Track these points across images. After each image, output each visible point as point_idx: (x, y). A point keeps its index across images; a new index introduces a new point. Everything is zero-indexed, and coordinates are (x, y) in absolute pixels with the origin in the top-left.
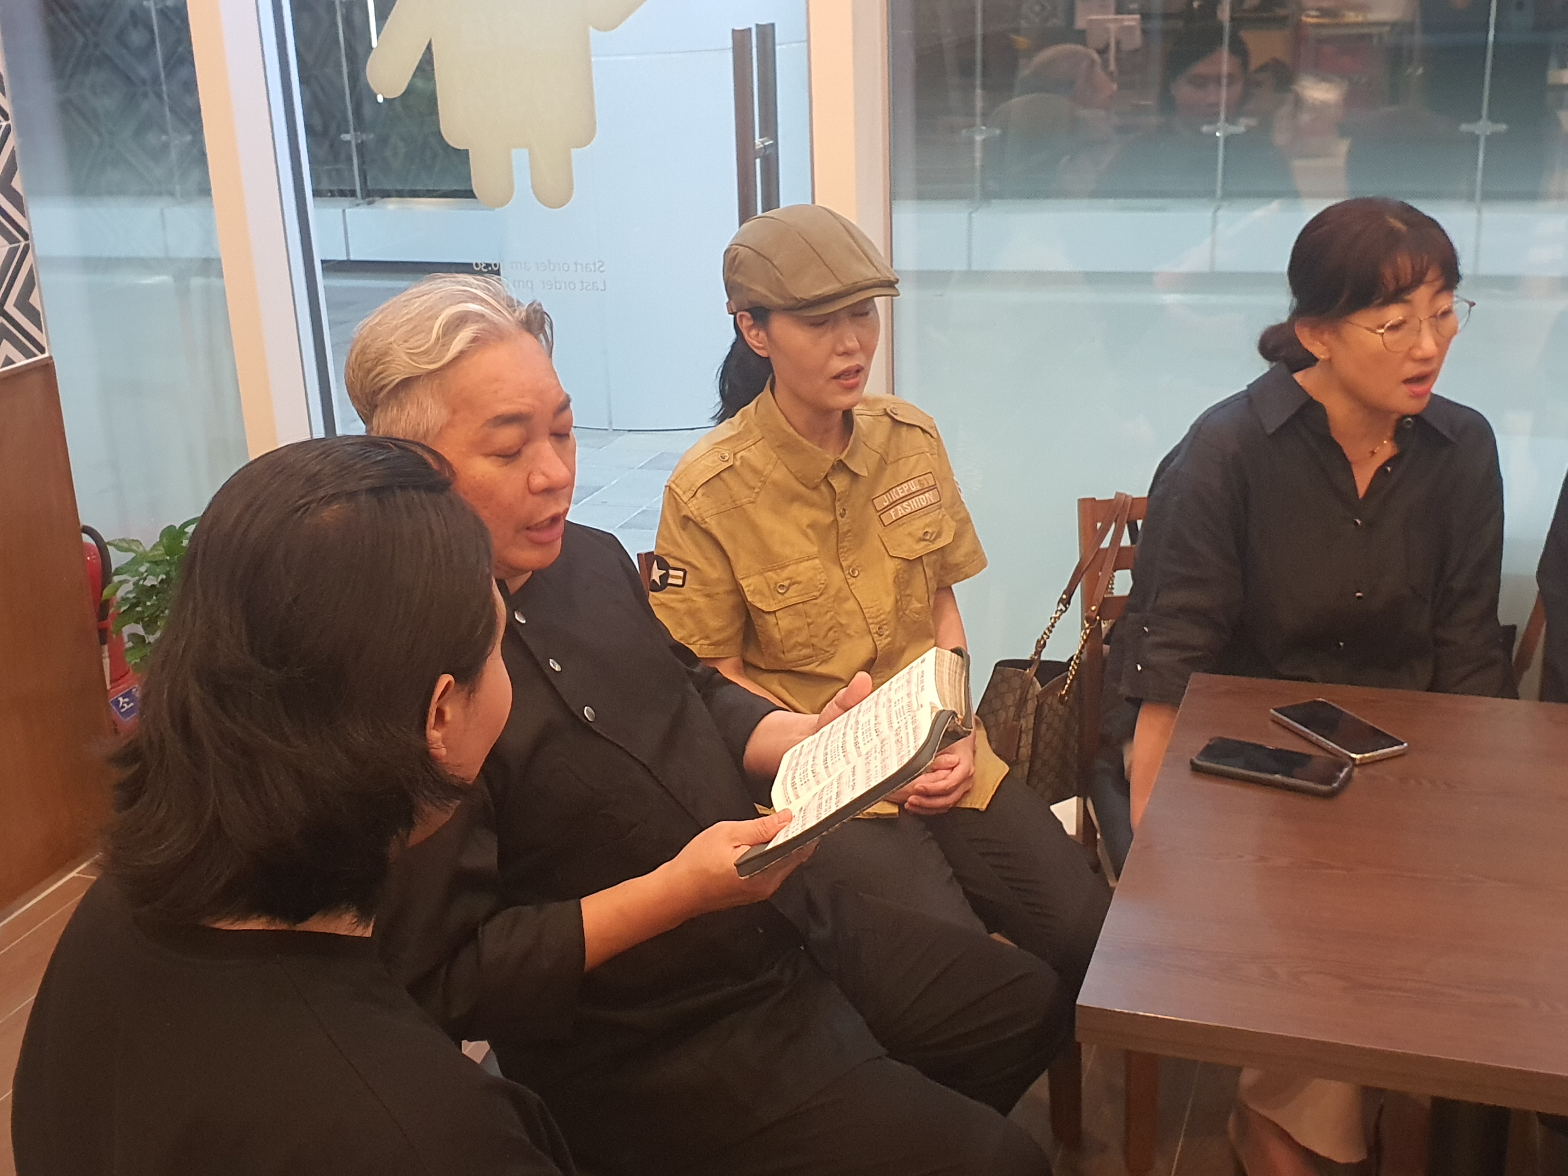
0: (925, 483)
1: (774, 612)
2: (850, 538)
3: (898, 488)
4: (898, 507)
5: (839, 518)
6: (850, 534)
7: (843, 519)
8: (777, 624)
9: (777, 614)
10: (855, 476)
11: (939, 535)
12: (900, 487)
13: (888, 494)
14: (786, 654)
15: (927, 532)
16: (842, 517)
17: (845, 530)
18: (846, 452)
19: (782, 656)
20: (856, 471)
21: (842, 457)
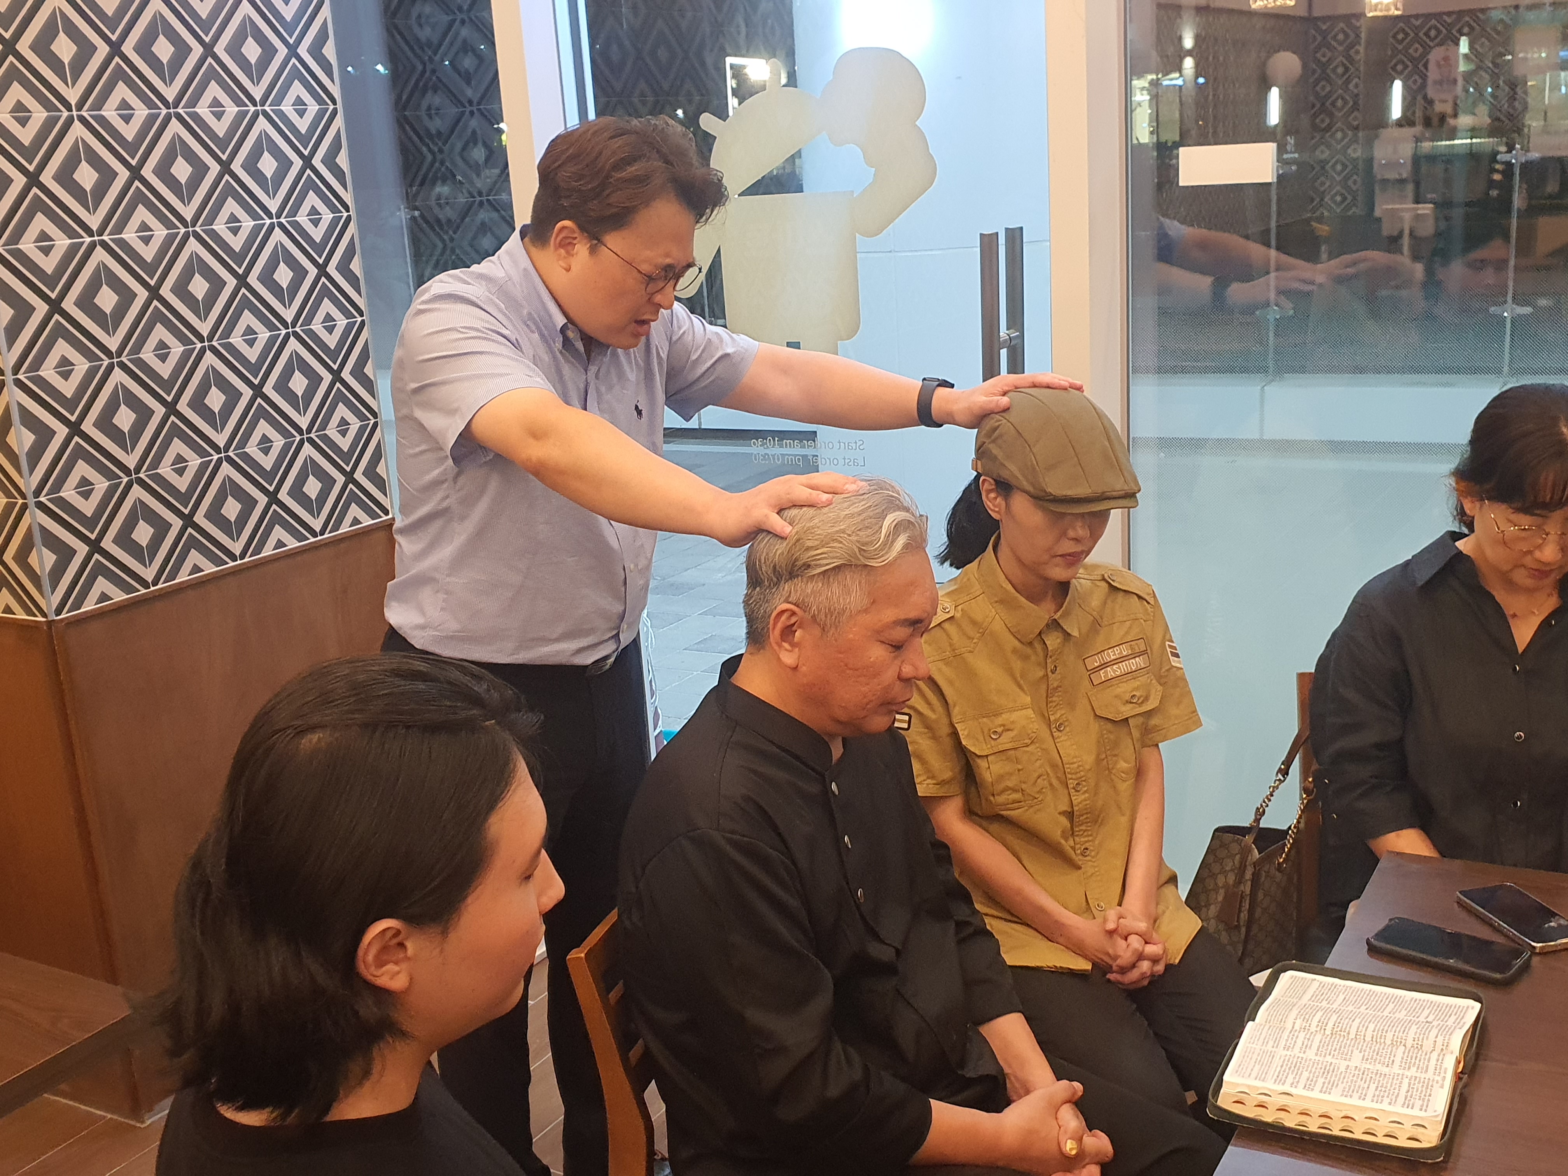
0: (1137, 648)
1: (987, 756)
2: (1060, 694)
3: (1110, 651)
4: (1109, 669)
5: (1050, 674)
6: (1060, 689)
7: (1053, 675)
8: (989, 767)
9: (989, 758)
10: (1067, 635)
11: (1146, 699)
12: (1112, 650)
13: (1099, 655)
14: (996, 797)
15: (1134, 695)
16: (1053, 673)
17: (1055, 685)
18: (1059, 614)
19: (992, 798)
20: (1069, 631)
21: (1056, 617)
